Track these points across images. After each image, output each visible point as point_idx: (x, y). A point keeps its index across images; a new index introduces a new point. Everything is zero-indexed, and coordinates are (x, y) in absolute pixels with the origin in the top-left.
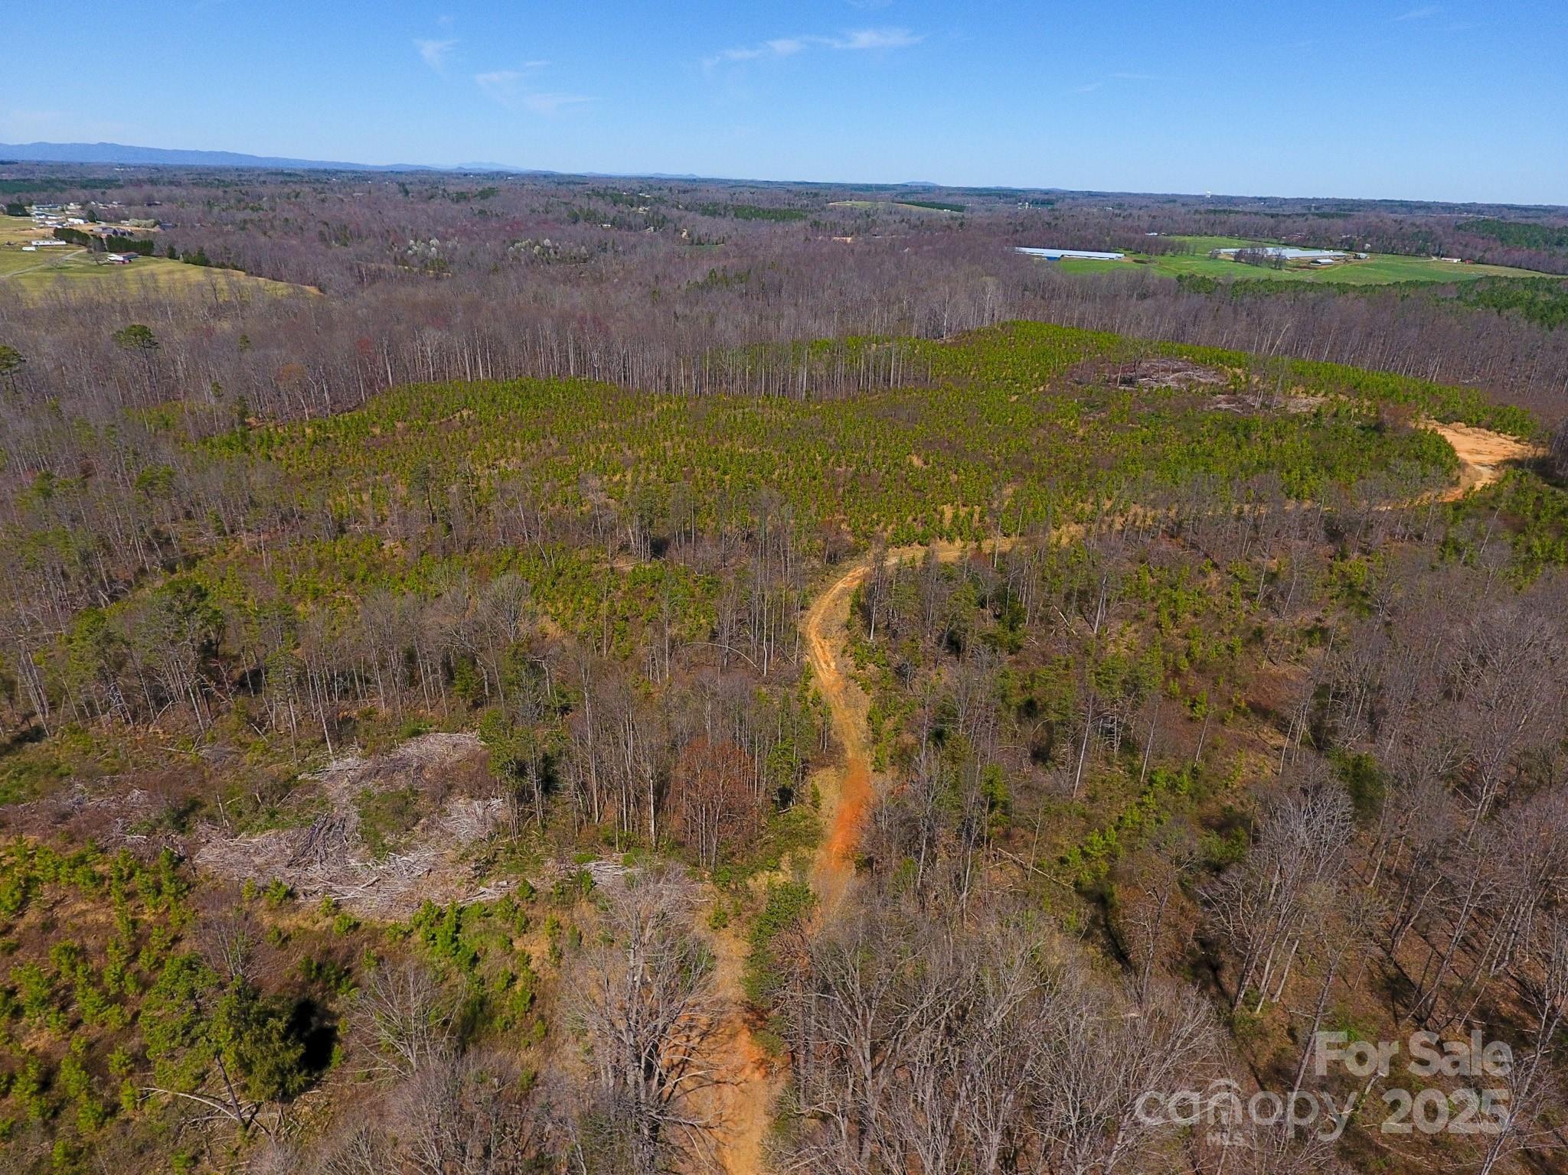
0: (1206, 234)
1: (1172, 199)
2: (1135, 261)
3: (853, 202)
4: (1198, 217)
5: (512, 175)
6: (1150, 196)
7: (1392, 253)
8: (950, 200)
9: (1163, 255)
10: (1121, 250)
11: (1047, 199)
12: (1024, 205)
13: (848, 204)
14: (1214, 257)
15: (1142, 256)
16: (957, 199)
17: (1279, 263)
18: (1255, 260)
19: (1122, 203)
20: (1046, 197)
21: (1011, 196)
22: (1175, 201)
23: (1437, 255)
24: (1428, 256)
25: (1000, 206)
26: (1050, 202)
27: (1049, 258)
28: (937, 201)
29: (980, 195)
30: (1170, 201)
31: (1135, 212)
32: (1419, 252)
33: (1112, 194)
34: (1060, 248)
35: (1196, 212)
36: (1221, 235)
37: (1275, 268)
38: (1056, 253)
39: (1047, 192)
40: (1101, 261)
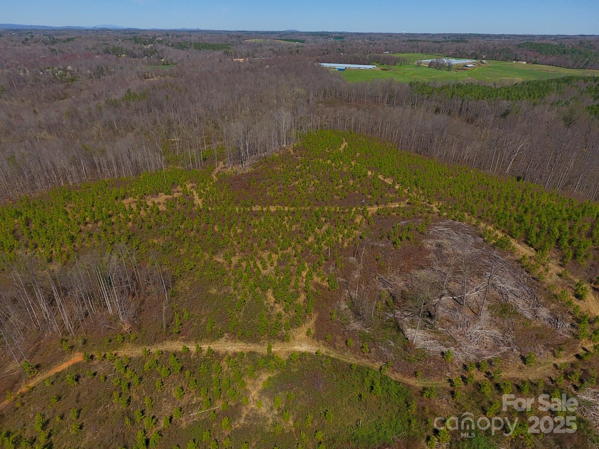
0: (410, 52)
1: (390, 35)
2: (382, 69)
3: (256, 39)
4: (405, 43)
5: (110, 30)
6: (381, 34)
7: (495, 60)
8: (300, 38)
9: (395, 65)
10: (374, 63)
11: (341, 36)
12: (331, 39)
13: (254, 40)
14: (419, 65)
15: (385, 66)
16: (304, 37)
17: (450, 67)
18: (439, 66)
19: (371, 37)
20: (340, 35)
21: (326, 35)
22: (392, 36)
23: (515, 60)
24: (512, 60)
25: (321, 40)
26: (342, 38)
27: (339, 69)
28: (293, 38)
29: (313, 35)
30: (390, 36)
31: (378, 42)
32: (506, 59)
33: (367, 34)
34: (345, 63)
35: (403, 41)
36: (417, 52)
37: (448, 70)
38: (342, 66)
39: (341, 33)
40: (365, 70)
